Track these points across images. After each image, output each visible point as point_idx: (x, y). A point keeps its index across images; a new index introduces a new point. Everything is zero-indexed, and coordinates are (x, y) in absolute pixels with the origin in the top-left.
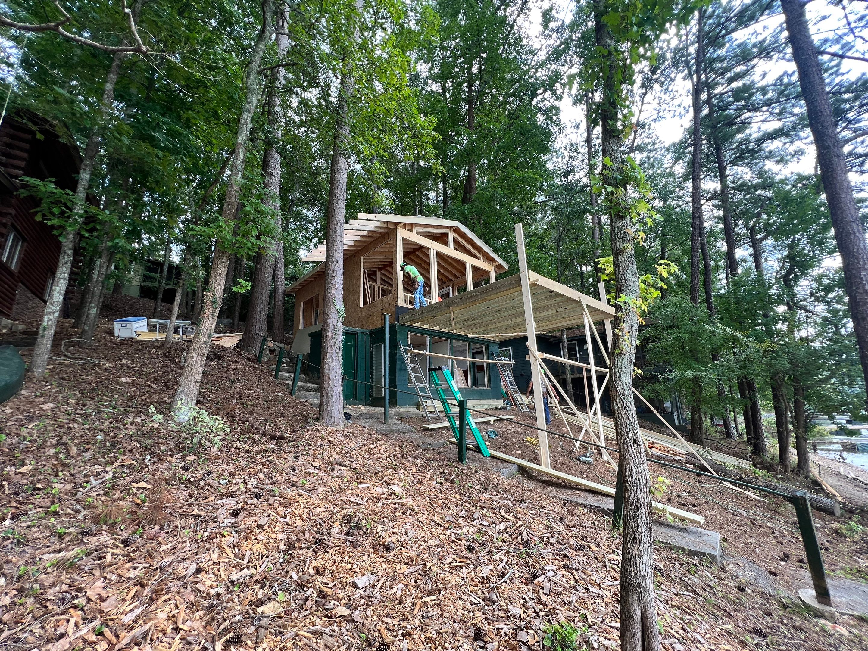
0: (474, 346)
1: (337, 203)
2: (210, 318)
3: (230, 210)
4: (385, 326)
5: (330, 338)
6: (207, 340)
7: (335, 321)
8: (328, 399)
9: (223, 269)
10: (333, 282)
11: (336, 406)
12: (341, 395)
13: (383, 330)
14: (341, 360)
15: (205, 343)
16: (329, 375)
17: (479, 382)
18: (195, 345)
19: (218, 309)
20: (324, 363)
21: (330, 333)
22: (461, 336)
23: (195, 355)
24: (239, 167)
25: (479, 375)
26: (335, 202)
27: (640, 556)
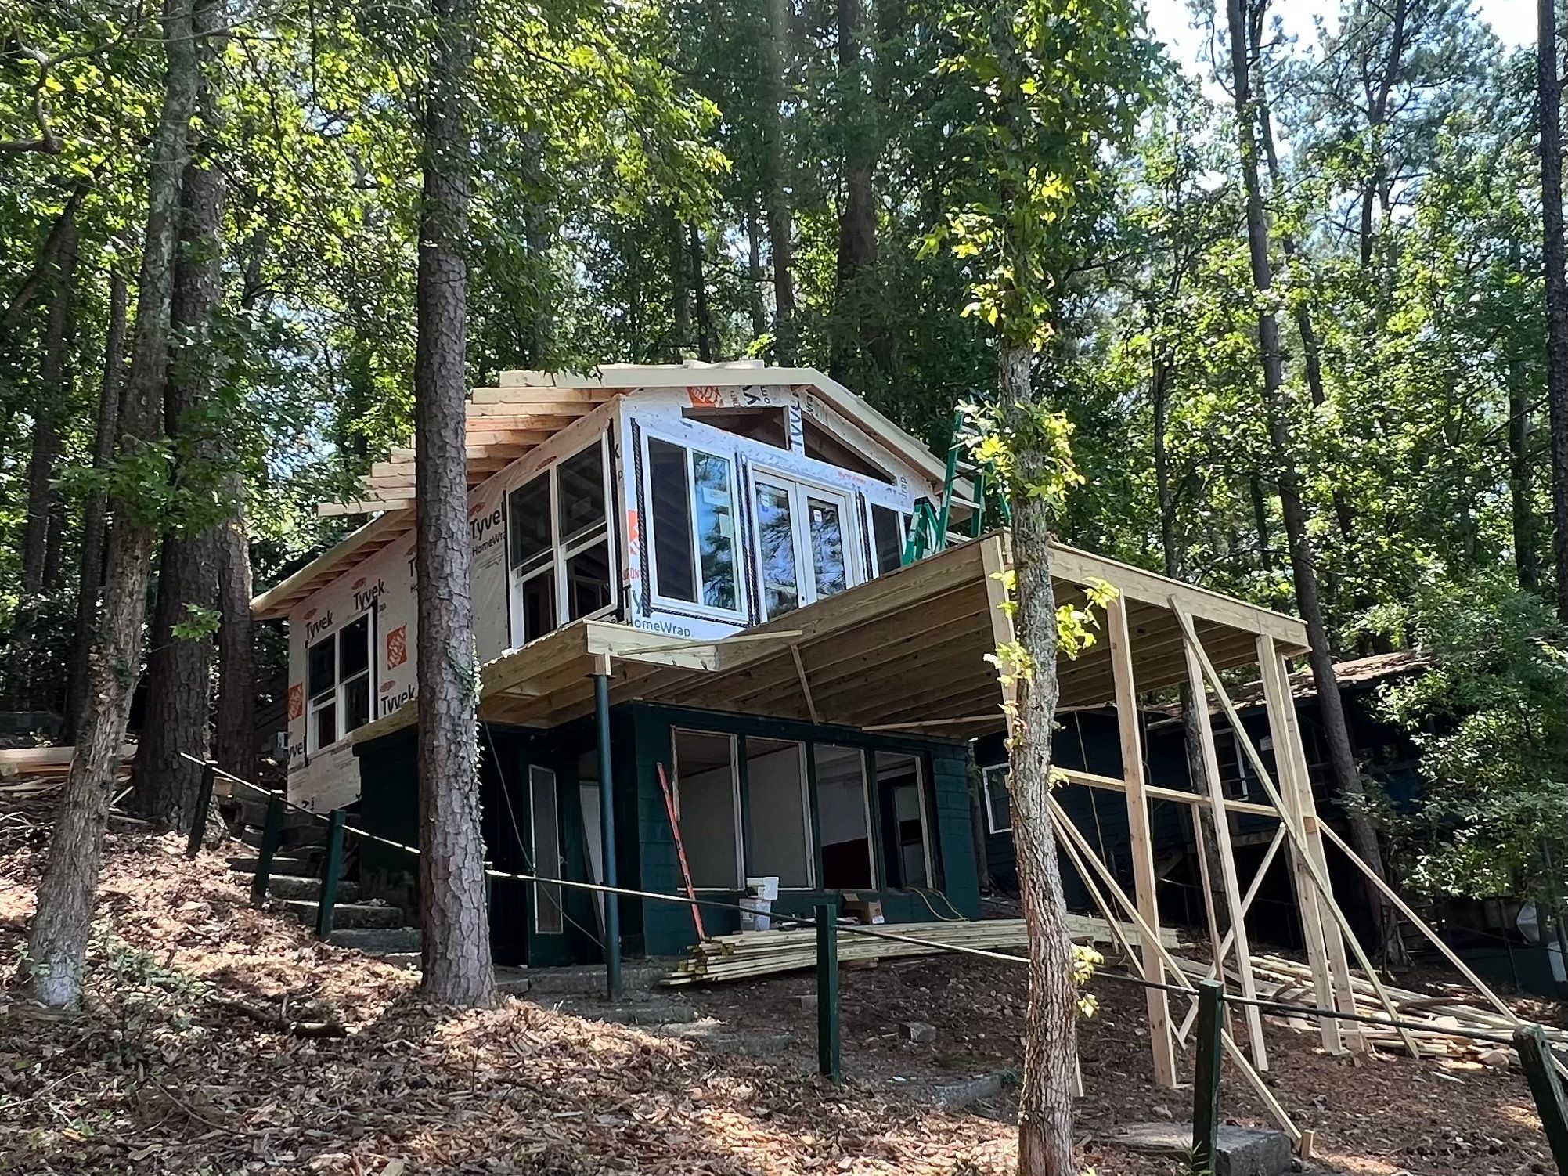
0: (883, 759)
1: (444, 362)
2: (114, 717)
3: (146, 408)
4: (597, 714)
5: (443, 752)
6: (109, 778)
7: (455, 704)
8: (448, 929)
9: (137, 577)
10: (443, 593)
11: (470, 947)
12: (484, 916)
13: (593, 722)
14: (477, 815)
15: (104, 785)
16: (446, 860)
17: (908, 872)
18: (80, 794)
19: (132, 690)
20: (431, 827)
21: (441, 741)
22: (839, 729)
23: (78, 819)
24: (162, 285)
25: (908, 851)
26: (436, 359)
27: (1048, 1078)
